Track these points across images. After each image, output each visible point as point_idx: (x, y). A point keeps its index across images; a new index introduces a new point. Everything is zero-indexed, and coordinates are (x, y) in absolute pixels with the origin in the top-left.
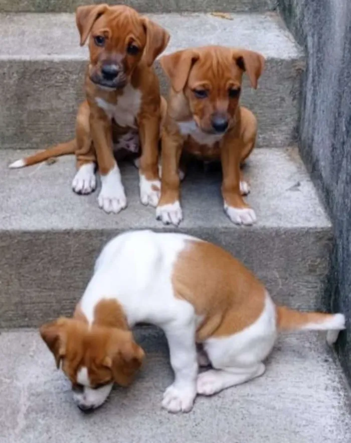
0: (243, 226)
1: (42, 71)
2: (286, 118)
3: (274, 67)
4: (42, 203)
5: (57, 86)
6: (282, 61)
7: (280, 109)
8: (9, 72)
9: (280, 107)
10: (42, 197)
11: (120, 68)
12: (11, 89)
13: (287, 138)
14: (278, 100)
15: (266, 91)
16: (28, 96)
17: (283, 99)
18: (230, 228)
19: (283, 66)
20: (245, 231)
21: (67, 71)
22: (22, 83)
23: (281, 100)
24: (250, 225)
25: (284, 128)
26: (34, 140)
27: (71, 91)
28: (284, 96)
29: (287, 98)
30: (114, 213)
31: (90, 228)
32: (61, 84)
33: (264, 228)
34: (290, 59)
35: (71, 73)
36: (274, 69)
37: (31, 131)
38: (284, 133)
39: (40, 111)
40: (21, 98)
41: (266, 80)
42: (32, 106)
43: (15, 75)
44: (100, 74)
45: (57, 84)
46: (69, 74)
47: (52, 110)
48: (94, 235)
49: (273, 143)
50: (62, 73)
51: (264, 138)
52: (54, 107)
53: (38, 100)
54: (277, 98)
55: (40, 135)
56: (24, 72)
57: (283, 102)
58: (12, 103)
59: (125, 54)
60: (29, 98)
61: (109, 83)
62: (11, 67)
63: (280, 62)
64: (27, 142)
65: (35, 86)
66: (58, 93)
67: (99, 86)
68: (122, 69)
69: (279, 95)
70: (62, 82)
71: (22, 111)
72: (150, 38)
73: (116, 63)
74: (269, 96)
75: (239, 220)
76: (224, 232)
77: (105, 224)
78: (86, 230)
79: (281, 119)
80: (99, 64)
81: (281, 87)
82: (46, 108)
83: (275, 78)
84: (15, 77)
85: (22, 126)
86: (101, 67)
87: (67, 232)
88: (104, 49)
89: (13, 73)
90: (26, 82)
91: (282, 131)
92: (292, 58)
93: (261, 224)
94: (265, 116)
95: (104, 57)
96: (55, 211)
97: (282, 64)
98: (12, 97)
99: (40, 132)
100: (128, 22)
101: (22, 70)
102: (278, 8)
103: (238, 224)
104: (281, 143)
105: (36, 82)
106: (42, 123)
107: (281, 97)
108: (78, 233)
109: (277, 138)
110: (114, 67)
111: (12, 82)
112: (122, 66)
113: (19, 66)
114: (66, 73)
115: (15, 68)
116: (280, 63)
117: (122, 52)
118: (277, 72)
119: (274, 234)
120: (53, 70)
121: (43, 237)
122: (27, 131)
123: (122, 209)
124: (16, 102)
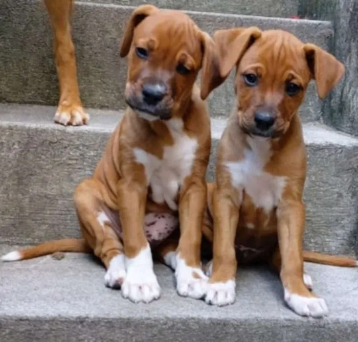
0: (311, 319)
1: (51, 142)
2: (343, 219)
3: (332, 154)
4: (45, 292)
5: (70, 164)
6: (342, 148)
7: (336, 208)
8: (8, 141)
9: (337, 205)
10: (46, 286)
11: (166, 89)
12: (10, 165)
13: (342, 245)
14: (336, 196)
15: (322, 184)
16: (32, 175)
17: (340, 195)
18: (294, 321)
19: (343, 154)
20: (313, 326)
21: (84, 146)
22: (25, 158)
23: (338, 197)
24: (319, 317)
25: (340, 232)
26: (37, 233)
27: (87, 172)
28: (342, 191)
29: (345, 194)
30: (145, 302)
31: (112, 316)
32: (74, 162)
33: (337, 322)
34: (351, 146)
35: (88, 147)
36: (333, 157)
37: (33, 222)
38: (339, 238)
39: (46, 196)
40: (22, 177)
41: (322, 171)
42: (35, 189)
43: (16, 146)
44: (140, 96)
45: (70, 162)
46: (85, 149)
47: (62, 196)
48: (117, 325)
49: (326, 249)
50: (77, 148)
51: (316, 243)
52: (64, 191)
53: (44, 182)
54: (333, 194)
55: (44, 227)
56: (27, 144)
57: (340, 199)
58: (10, 183)
59: (174, 73)
60: (33, 178)
61: (151, 109)
62: (12, 135)
63: (340, 148)
64: (28, 237)
65: (42, 162)
66: (70, 173)
67: (137, 111)
68: (168, 92)
69: (336, 190)
70: (77, 160)
71: (23, 195)
72: (208, 60)
73: (161, 83)
74: (324, 192)
75: (306, 310)
76: (288, 326)
77: (132, 313)
78: (107, 319)
79: (337, 220)
80: (140, 81)
81: (340, 179)
82: (54, 192)
83: (333, 169)
84: (15, 149)
85: (22, 214)
86: (142, 86)
87: (81, 321)
88: (147, 63)
89: (14, 144)
90: (31, 157)
91: (337, 235)
92: (354, 144)
93: (333, 317)
94: (318, 216)
95: (146, 74)
96: (63, 299)
97: (342, 151)
98: (11, 175)
99: (45, 224)
100: (183, 33)
101: (26, 140)
102: (321, 118)
103: (305, 316)
104: (335, 251)
105: (43, 157)
106: (48, 212)
107: (337, 193)
108: (95, 323)
109: (331, 244)
110: (158, 88)
111: (11, 155)
112: (169, 87)
113: (21, 134)
114: (81, 148)
115: (17, 138)
116: (340, 150)
117: (170, 70)
118: (336, 160)
119: (349, 331)
120: (66, 143)
121: (46, 326)
122: (29, 221)
123: (155, 299)
124: (16, 182)
